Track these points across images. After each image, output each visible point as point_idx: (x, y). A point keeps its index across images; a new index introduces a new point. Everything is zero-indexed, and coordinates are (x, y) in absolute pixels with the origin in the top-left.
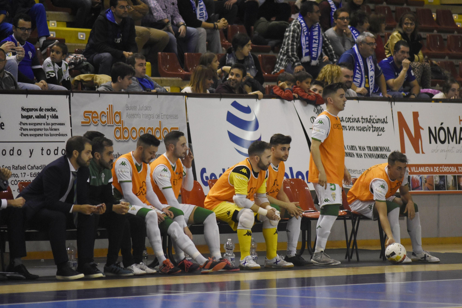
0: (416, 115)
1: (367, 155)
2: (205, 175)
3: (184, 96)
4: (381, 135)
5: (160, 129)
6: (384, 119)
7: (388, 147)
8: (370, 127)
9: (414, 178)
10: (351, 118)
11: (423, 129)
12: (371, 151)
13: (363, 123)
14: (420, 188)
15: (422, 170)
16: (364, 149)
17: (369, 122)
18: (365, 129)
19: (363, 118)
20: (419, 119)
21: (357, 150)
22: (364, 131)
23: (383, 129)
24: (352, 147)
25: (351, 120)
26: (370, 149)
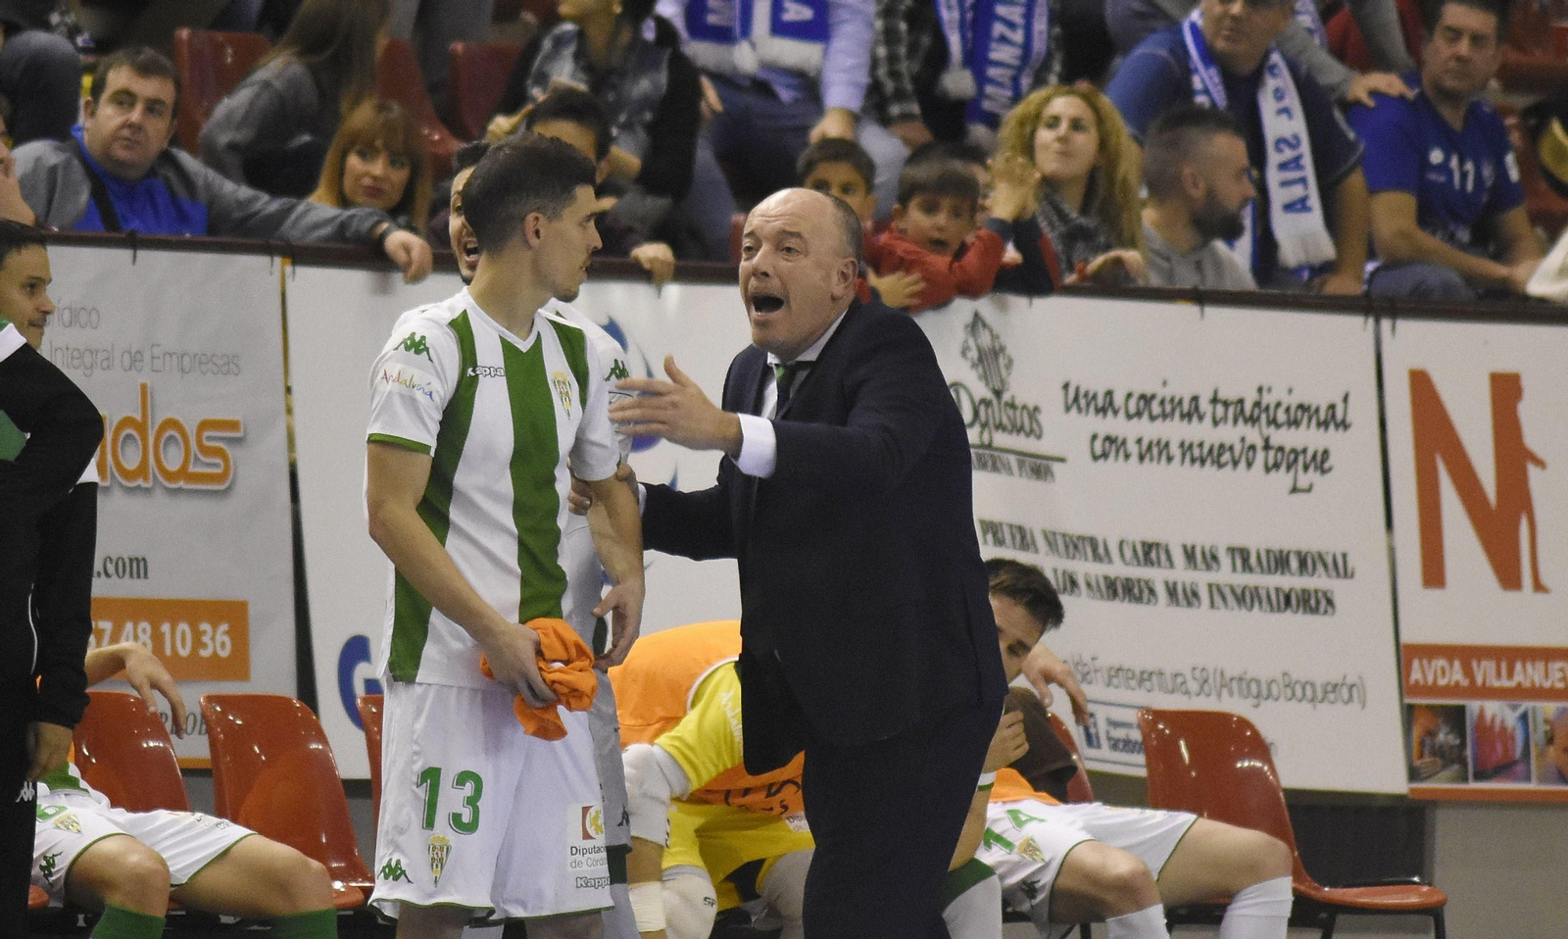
0: (1506, 390)
1: (1227, 592)
2: (361, 672)
3: (278, 260)
4: (1309, 490)
5: (142, 428)
6: (1332, 407)
7: (1344, 556)
8: (1252, 448)
9: (1488, 715)
10: (1153, 397)
11: (1540, 463)
12: (1251, 570)
13: (1216, 423)
14: (1520, 768)
15: (1530, 674)
16: (1211, 560)
17: (1253, 420)
18: (1226, 457)
19: (1222, 395)
20: (1526, 410)
21: (1172, 565)
22: (1221, 466)
23: (1323, 462)
24: (1148, 547)
25: (1156, 408)
26: (1246, 560)
